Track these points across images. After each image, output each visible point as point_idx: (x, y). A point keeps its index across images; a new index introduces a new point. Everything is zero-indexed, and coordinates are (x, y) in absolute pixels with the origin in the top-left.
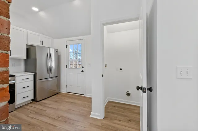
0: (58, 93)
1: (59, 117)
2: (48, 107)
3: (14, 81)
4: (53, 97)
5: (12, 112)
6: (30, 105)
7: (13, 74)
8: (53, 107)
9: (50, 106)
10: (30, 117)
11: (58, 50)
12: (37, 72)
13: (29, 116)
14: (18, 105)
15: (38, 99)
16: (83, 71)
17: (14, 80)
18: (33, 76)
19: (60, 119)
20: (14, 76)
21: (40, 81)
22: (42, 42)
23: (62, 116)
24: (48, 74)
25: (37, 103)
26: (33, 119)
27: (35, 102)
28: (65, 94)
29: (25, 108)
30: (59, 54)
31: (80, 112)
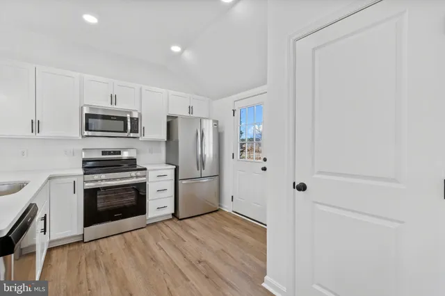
0: (217, 211)
1: (200, 262)
2: (191, 235)
3: (145, 178)
4: (207, 216)
5: (142, 230)
6: (167, 223)
7: (145, 167)
8: (198, 237)
9: (195, 234)
10: (159, 245)
11: (217, 121)
12: (180, 165)
13: (159, 243)
14: (150, 219)
15: (181, 215)
16: (264, 169)
17: (144, 176)
18: (173, 171)
19: (200, 266)
20: (145, 169)
21: (184, 182)
22: (191, 109)
23: (205, 262)
24: (198, 170)
25: (178, 222)
26: (162, 251)
27: (175, 220)
28: (229, 214)
29: (160, 228)
30: (220, 131)
31: (243, 264)
